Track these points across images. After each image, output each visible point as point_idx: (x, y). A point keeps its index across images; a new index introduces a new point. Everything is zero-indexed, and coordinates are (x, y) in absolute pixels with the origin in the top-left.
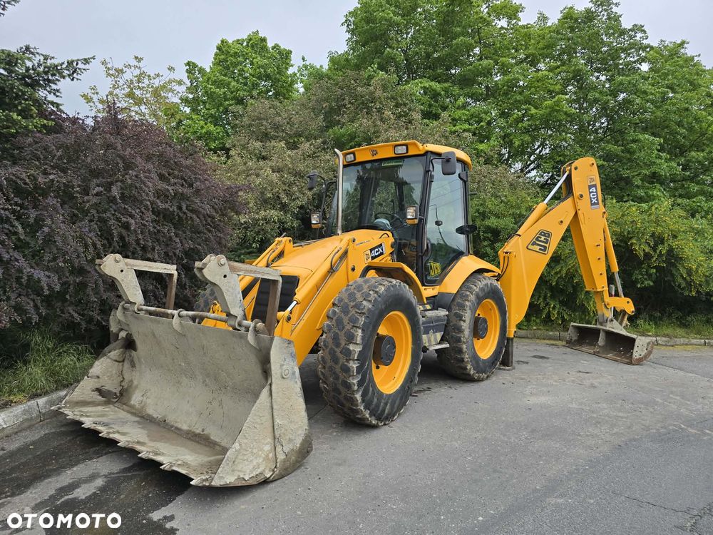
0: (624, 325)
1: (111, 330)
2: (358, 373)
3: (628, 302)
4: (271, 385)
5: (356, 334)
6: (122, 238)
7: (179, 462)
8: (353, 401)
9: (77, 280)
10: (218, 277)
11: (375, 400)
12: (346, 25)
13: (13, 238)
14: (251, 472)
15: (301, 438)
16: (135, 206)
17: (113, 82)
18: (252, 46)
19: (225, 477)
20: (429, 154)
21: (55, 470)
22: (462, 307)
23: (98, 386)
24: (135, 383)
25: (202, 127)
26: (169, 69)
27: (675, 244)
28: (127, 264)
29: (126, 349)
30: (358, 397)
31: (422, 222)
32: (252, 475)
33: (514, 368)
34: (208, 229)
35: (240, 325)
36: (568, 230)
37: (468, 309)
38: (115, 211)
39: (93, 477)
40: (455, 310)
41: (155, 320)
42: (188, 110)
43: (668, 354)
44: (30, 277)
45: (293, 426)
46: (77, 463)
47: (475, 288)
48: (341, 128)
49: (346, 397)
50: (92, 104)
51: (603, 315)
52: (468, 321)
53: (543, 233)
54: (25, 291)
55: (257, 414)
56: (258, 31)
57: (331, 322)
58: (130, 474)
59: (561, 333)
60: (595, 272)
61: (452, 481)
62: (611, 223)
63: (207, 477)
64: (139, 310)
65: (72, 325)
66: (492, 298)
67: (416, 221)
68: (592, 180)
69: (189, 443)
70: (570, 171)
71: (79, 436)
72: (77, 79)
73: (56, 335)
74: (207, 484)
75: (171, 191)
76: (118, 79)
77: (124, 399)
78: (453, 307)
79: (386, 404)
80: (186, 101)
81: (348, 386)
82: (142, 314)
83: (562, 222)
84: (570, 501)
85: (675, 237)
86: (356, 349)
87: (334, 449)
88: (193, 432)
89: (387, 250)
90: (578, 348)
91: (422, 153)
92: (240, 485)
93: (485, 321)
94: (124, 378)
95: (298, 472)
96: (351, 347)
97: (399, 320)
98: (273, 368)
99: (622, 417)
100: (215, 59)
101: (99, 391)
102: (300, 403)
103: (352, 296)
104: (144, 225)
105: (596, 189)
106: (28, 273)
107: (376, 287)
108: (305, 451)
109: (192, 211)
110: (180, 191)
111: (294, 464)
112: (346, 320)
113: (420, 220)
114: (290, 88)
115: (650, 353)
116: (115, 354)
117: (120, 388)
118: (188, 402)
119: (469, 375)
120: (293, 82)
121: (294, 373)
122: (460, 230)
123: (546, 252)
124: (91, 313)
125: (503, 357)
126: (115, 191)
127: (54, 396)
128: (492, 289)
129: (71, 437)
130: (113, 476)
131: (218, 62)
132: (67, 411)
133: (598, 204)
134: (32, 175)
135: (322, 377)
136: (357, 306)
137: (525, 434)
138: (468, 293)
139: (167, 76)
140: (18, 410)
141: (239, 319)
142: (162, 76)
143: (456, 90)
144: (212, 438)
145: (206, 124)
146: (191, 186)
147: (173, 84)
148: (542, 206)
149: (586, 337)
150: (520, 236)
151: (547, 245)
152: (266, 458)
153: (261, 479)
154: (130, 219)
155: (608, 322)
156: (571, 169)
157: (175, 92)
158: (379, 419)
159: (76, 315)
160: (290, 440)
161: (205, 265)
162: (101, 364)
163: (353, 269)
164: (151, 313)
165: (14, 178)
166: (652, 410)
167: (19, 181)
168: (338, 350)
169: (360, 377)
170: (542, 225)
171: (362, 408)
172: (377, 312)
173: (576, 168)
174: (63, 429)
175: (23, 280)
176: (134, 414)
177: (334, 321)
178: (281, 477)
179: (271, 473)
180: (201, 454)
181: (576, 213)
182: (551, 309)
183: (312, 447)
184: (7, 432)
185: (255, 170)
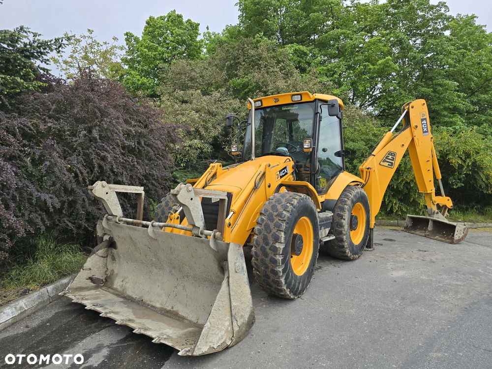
0: (445, 215)
1: (98, 234)
2: (282, 264)
3: (448, 200)
4: (228, 278)
5: (280, 236)
6: (100, 167)
7: (165, 336)
8: (279, 283)
9: (70, 199)
10: (187, 200)
11: (293, 281)
12: (239, 5)
13: (23, 170)
14: (218, 342)
15: (248, 314)
16: (109, 143)
17: (73, 49)
18: (172, 21)
19: (202, 348)
20: (317, 101)
21: (70, 343)
22: (342, 209)
23: (90, 275)
24: (116, 272)
25: (139, 80)
26: (113, 39)
27: (478, 158)
28: (110, 188)
29: (109, 247)
30: (283, 280)
31: (314, 150)
32: (218, 344)
33: (374, 250)
34: (157, 158)
35: (202, 233)
36: (407, 151)
37: (346, 210)
38: (95, 147)
39: (99, 348)
40: (338, 211)
41: (133, 228)
42: (126, 67)
43: (475, 235)
44: (39, 198)
45: (243, 306)
46: (85, 337)
47: (351, 195)
48: (238, 79)
49: (273, 281)
50: (58, 64)
51: (431, 209)
52: (346, 219)
53: (391, 153)
54: (34, 209)
55: (221, 299)
56: (175, 10)
57: (261, 227)
58: (126, 344)
59: (399, 221)
60: (426, 180)
61: (359, 342)
62: (436, 145)
63: (189, 348)
64: (119, 221)
65: (66, 231)
66: (361, 202)
67: (311, 150)
68: (424, 115)
69: (165, 318)
70: (408, 109)
71: (81, 314)
72: (62, 52)
73: (56, 238)
74: (190, 354)
75: (133, 131)
76: (77, 46)
77: (109, 284)
78: (336, 210)
79: (299, 284)
80: (125, 61)
81: (276, 273)
82: (121, 223)
83: (403, 145)
84: (446, 354)
85: (477, 153)
86: (281, 246)
87: (268, 319)
88: (165, 309)
89: (290, 170)
90: (412, 232)
91: (312, 100)
92: (211, 352)
93: (356, 218)
94: (107, 269)
95: (247, 338)
96: (277, 245)
97: (305, 223)
98: (229, 266)
99: (460, 286)
100: (145, 31)
101: (91, 279)
102: (247, 289)
103: (274, 207)
104: (116, 158)
105: (426, 121)
106: (36, 195)
107: (292, 201)
108: (251, 322)
109: (148, 145)
110: (140, 131)
111: (244, 333)
112: (272, 225)
113: (314, 148)
114: (199, 51)
115: (465, 235)
116: (101, 252)
117: (105, 276)
118: (159, 286)
119: (347, 256)
120: (201, 46)
121: (243, 268)
122: (338, 154)
123: (392, 167)
124: (80, 222)
125: (368, 243)
126: (95, 134)
127: (58, 284)
128: (361, 195)
129: (75, 315)
130: (113, 346)
131: (147, 33)
132: (70, 296)
133: (427, 132)
134: (35, 123)
135: (255, 266)
136: (280, 215)
137: (398, 302)
138: (346, 199)
139: (112, 43)
140: (34, 296)
141: (201, 229)
142: (108, 43)
143: (316, 51)
144: (180, 314)
145: (141, 78)
146: (146, 126)
147: (115, 49)
148: (389, 135)
149: (418, 224)
150: (374, 156)
151: (393, 162)
152: (227, 331)
153: (224, 346)
154: (105, 153)
155: (435, 214)
156: (409, 107)
157: (117, 55)
158: (295, 294)
159: (70, 224)
160: (242, 316)
161: (178, 192)
162: (92, 260)
163: (269, 186)
164: (128, 223)
165: (22, 126)
166: (479, 279)
167: (25, 128)
168: (267, 248)
169: (284, 266)
170: (389, 148)
171: (285, 288)
172: (293, 219)
173: (412, 107)
174: (68, 309)
175: (33, 201)
176: (118, 295)
177: (263, 226)
178: (237, 343)
179: (231, 342)
180: (177, 327)
181: (413, 139)
182: (394, 205)
183: (255, 320)
184: (28, 313)
185: (180, 111)
